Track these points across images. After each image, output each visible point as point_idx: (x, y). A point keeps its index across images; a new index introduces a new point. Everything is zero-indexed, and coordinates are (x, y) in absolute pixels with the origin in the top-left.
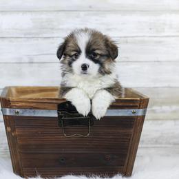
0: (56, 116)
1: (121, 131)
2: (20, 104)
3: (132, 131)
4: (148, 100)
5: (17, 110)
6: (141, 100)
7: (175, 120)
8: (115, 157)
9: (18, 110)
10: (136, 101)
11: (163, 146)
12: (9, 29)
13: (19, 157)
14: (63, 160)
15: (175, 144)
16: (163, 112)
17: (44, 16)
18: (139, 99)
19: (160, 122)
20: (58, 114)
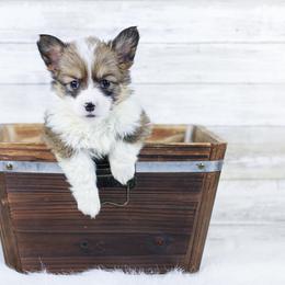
1: (181, 197)
2: (14, 153)
3: (199, 196)
4: (224, 145)
5: (9, 163)
6: (212, 147)
7: (278, 179)
8: (171, 239)
9: (12, 163)
10: (206, 147)
11: (259, 223)
13: (13, 240)
14: (85, 244)
15: (278, 220)
16: (259, 167)
18: (209, 144)
19: (253, 183)
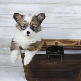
0: (46, 54)
8: (74, 73)
12: (29, 11)
13: (28, 73)
14: (49, 74)
17: (45, 6)
20: (47, 52)
